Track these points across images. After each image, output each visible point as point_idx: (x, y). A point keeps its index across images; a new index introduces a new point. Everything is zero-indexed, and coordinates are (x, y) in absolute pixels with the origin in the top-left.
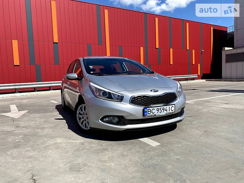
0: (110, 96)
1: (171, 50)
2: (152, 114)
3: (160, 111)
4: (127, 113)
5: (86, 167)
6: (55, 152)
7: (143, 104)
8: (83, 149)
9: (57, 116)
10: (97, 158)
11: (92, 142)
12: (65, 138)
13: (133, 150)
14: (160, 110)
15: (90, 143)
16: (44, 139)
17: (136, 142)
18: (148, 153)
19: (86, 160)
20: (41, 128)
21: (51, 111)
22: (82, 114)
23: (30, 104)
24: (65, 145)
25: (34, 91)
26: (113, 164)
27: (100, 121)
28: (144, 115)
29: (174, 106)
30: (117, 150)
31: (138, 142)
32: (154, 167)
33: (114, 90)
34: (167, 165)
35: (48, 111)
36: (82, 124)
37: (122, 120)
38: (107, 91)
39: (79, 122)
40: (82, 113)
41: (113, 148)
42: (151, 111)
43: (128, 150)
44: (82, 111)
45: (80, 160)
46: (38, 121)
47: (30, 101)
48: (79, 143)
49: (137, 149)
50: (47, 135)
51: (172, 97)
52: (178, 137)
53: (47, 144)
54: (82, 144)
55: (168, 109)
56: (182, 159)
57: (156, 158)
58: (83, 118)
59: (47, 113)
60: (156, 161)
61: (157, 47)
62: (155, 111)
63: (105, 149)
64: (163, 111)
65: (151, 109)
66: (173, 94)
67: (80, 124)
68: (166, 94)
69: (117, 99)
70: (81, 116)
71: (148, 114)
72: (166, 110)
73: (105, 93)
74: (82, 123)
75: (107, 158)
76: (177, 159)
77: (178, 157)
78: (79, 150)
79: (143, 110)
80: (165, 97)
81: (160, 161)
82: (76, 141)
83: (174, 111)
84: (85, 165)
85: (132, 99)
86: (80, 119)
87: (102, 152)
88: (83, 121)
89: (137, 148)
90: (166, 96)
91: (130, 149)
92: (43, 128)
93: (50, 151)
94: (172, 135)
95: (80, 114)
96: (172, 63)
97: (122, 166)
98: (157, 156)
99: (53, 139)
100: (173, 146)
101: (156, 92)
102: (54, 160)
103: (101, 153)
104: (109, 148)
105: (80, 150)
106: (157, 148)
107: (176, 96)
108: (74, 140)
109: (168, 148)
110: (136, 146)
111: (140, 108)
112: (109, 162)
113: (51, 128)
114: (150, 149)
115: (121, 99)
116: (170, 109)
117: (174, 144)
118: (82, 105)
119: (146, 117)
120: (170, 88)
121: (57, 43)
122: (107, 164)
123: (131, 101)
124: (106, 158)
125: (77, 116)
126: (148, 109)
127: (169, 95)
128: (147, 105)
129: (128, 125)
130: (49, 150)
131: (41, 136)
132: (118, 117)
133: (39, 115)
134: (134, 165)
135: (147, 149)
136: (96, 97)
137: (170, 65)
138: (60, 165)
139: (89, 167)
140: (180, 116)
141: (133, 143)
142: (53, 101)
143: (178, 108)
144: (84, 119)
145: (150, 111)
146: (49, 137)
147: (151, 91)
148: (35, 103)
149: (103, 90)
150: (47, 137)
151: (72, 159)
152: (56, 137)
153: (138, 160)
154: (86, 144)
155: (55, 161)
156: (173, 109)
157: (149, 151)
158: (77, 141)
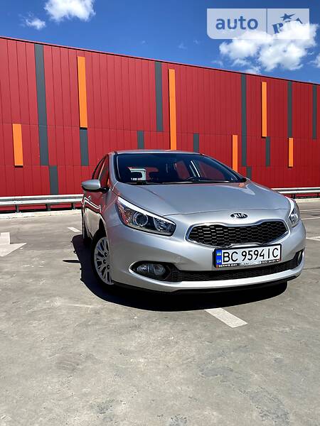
0: (150, 224)
1: (291, 140)
2: (231, 262)
4: (182, 257)
5: (89, 363)
6: (44, 324)
7: (213, 242)
8: (96, 324)
9: (70, 256)
10: (116, 343)
11: (115, 311)
12: (70, 298)
13: (188, 333)
15: (111, 311)
16: (32, 298)
17: (199, 315)
18: (218, 341)
19: (94, 347)
20: (35, 277)
21: (63, 247)
22: (102, 256)
23: (34, 232)
24: (65, 312)
25: (46, 210)
26: (142, 360)
27: (131, 271)
28: (215, 263)
29: (279, 247)
30: (159, 331)
31: (203, 316)
32: (225, 374)
33: (160, 212)
34: (251, 373)
35: (58, 246)
36: (103, 274)
37: (171, 271)
38: (145, 213)
39: (97, 270)
40: (103, 253)
41: (151, 326)
42: (230, 256)
43: (179, 333)
44: (103, 250)
45: (82, 347)
46: (36, 263)
47: (35, 227)
48: (92, 310)
49: (198, 332)
50: (41, 290)
51: (276, 229)
52: (286, 310)
53: (35, 309)
54: (97, 312)
55: (266, 252)
56: (287, 361)
57: (232, 353)
58: (105, 263)
59: (54, 249)
60: (232, 362)
61: (265, 134)
62: (239, 256)
63: (136, 326)
65: (231, 252)
66: (278, 224)
67: (100, 274)
68: (262, 224)
69: (165, 229)
70: (101, 259)
71: (224, 261)
73: (141, 218)
74: (103, 272)
75: (135, 347)
76: (276, 360)
77: (279, 356)
78: (87, 326)
79: (214, 253)
80: (260, 230)
81: (238, 362)
82: (86, 306)
83: (278, 257)
84: (88, 357)
85: (193, 230)
86: (99, 263)
87: (128, 332)
88: (105, 268)
89: (198, 328)
90: (263, 228)
91: (184, 331)
92: (38, 277)
93: (35, 323)
94: (275, 306)
95: (99, 254)
96: (291, 164)
97: (160, 367)
98: (235, 350)
99: (48, 299)
100: (273, 331)
101: (241, 217)
102: (37, 342)
103: (127, 334)
104: (144, 325)
105: (89, 325)
106: (238, 333)
107: (284, 227)
108: (85, 303)
109: (260, 334)
110: (197, 324)
111: (208, 250)
112: (135, 355)
113: (52, 277)
114: (224, 334)
115: (170, 230)
116: (270, 253)
117: (275, 325)
118: (103, 239)
119: (220, 268)
120: (274, 211)
121: (86, 129)
122: (132, 360)
123: (191, 234)
124: (132, 345)
125: (95, 258)
126: (223, 251)
127: (269, 225)
128: (223, 244)
129: (183, 282)
130: (35, 320)
131: (30, 292)
132: (164, 264)
133: (39, 252)
134: (184, 367)
135: (218, 332)
136: (124, 226)
137: (289, 167)
138: (44, 355)
139: (96, 362)
140: (292, 268)
141: (193, 319)
142: (72, 229)
143: (288, 252)
144: (105, 265)
145: (228, 256)
146: (44, 295)
147: (232, 216)
148: (42, 231)
149: (139, 213)
150: (38, 295)
151: (69, 344)
152: (55, 296)
153: (193, 357)
154: (104, 313)
155: (38, 344)
156: (277, 253)
157: (220, 337)
158: (88, 306)
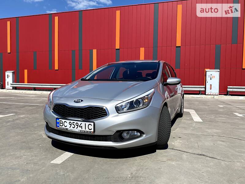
3: (73, 126)
14: (73, 124)
64: (76, 127)
72: (81, 126)
147: (75, 101)
